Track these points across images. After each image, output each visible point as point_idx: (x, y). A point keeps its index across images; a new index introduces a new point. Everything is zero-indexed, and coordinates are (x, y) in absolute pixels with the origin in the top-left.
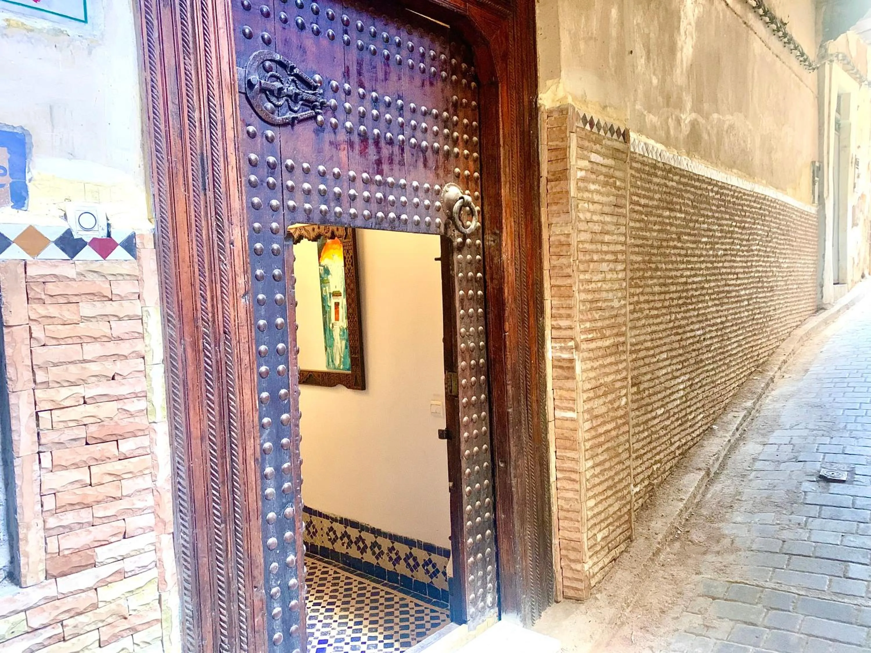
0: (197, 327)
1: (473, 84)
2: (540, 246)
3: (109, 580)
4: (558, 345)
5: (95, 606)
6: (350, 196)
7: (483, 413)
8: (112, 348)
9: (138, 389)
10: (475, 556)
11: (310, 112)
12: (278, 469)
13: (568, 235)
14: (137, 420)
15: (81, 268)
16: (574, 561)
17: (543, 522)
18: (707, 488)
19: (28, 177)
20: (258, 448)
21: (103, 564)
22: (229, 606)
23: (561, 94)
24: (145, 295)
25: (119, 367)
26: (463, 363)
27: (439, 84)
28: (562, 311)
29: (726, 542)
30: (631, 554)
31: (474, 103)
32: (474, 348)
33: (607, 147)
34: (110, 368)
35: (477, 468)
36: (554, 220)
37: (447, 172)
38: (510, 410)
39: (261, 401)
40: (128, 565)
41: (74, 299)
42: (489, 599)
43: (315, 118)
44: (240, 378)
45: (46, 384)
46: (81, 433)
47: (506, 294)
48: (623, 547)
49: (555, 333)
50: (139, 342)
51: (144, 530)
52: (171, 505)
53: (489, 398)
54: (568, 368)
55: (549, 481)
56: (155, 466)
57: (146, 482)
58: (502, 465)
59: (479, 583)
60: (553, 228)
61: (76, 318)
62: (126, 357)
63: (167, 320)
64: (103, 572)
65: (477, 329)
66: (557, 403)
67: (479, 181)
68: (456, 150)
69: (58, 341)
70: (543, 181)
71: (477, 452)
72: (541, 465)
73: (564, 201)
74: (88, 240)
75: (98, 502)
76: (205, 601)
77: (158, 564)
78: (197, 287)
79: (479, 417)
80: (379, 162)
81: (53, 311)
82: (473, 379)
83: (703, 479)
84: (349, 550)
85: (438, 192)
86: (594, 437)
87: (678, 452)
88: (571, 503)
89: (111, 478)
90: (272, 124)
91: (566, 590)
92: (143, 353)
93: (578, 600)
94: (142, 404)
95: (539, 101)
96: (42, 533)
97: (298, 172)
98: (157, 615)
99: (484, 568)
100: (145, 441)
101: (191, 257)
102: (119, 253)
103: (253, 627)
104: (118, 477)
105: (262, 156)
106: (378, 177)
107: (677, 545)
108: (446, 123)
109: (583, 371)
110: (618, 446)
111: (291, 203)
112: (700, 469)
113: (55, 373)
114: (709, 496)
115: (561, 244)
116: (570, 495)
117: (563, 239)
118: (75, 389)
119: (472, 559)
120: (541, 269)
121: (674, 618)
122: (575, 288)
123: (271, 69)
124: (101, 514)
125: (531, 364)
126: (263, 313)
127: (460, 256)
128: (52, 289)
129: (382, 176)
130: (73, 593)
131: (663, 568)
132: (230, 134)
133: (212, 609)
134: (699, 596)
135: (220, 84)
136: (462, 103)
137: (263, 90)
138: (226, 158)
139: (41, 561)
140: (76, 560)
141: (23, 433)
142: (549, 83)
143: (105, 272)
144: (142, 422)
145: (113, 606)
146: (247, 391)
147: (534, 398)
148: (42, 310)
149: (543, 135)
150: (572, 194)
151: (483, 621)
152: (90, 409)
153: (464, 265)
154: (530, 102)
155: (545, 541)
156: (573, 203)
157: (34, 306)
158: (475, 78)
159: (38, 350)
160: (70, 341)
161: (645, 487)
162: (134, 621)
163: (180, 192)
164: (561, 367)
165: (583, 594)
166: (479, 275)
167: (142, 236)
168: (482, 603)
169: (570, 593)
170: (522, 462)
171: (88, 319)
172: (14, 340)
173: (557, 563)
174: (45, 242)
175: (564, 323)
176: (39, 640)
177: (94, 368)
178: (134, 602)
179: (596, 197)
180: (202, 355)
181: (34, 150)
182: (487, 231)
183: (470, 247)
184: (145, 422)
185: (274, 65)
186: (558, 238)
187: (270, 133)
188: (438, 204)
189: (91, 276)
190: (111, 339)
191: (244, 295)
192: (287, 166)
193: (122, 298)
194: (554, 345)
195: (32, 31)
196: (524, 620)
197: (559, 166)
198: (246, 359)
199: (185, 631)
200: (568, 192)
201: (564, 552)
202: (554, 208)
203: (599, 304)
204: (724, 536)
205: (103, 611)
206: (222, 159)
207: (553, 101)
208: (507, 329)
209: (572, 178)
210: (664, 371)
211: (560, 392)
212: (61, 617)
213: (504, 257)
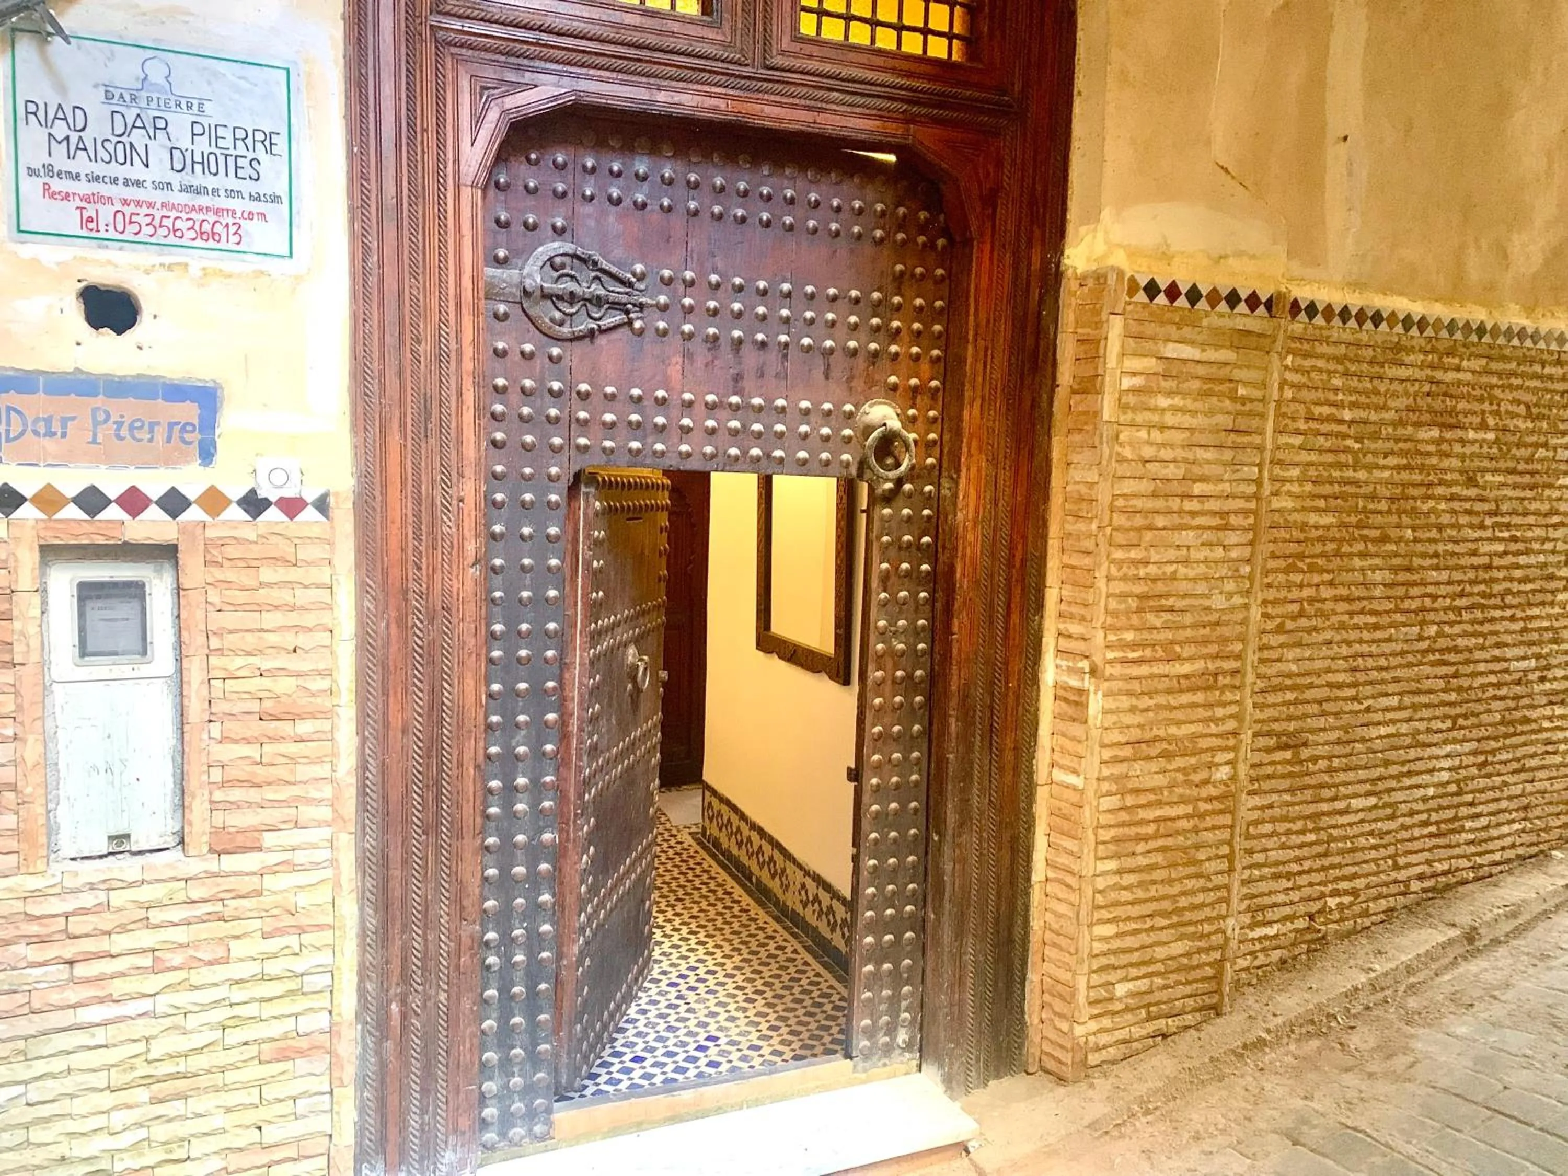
0: (406, 600)
1: (941, 242)
2: (1046, 498)
3: (276, 868)
4: (1064, 663)
5: (259, 893)
6: (682, 428)
7: (915, 754)
8: (294, 618)
9: (321, 666)
10: (879, 964)
11: (619, 318)
12: (536, 782)
13: (1091, 485)
14: (319, 700)
15: (262, 530)
16: (1061, 1016)
17: (1010, 941)
18: (1454, 963)
19: (217, 432)
20: (481, 752)
21: (270, 850)
22: (425, 933)
23: (1100, 248)
24: (336, 562)
25: (302, 640)
26: (879, 674)
27: (868, 249)
28: (1074, 609)
29: (1401, 1061)
30: (1202, 1035)
31: (940, 272)
32: (903, 653)
33: (1216, 331)
34: (290, 640)
35: (893, 834)
36: (1075, 458)
37: (871, 382)
38: (951, 756)
39: (491, 696)
40: (300, 857)
41: (255, 563)
42: (902, 1036)
43: (630, 323)
44: (462, 663)
45: (220, 651)
46: (255, 706)
47: (958, 575)
48: (1189, 1019)
49: (1064, 644)
50: (329, 613)
51: (320, 824)
52: (354, 801)
53: (928, 732)
54: (1077, 703)
55: (1028, 879)
56: (335, 754)
57: (322, 771)
58: (936, 838)
59: (883, 1007)
60: (1072, 471)
61: (255, 584)
62: (310, 630)
63: (362, 589)
64: (272, 859)
65: (913, 622)
66: (1057, 757)
67: (941, 394)
68: (894, 348)
69: (237, 607)
70: (1061, 394)
71: (896, 812)
72: (1014, 851)
73: (1089, 427)
74: (273, 499)
75: (269, 784)
76: (393, 920)
77: (334, 863)
78: (410, 552)
79: (906, 758)
80: (738, 378)
81: (230, 575)
82: (898, 699)
83: (1451, 942)
84: (819, 924)
85: (850, 415)
86: (1123, 824)
87: (1415, 886)
88: (1062, 922)
89: (284, 760)
90: (559, 339)
91: (1044, 1058)
92: (330, 626)
93: (1061, 1080)
94: (324, 684)
95: (1066, 261)
96: (207, 805)
97: (596, 399)
98: (329, 920)
99: (896, 989)
100: (326, 725)
101: (404, 517)
102: (310, 514)
103: (458, 967)
104: (293, 760)
105: (541, 381)
106: (735, 399)
107: (1315, 1043)
108: (877, 308)
109: (1106, 712)
110: (1197, 847)
111: (583, 441)
112: (1454, 925)
113: (231, 640)
114: (1447, 977)
115: (1082, 499)
116: (1062, 908)
117: (1084, 490)
118: (251, 660)
119: (870, 967)
120: (1044, 538)
121: (1204, 1152)
122: (1101, 574)
123: (563, 266)
124: (271, 796)
125: (1007, 688)
126: (528, 582)
127: (887, 511)
128: (231, 552)
129: (742, 396)
130: (236, 874)
131: (1258, 1074)
132: (468, 365)
133: (403, 932)
134: (1275, 1131)
135: (458, 306)
136: (913, 275)
137: (546, 296)
138: (460, 394)
139: (204, 833)
140: (240, 840)
141: (193, 699)
142: (1083, 230)
143: (290, 535)
144: (325, 702)
145: (278, 898)
146: (470, 683)
147: (1009, 743)
148: (218, 574)
149: (1068, 317)
150: (1106, 417)
151: (885, 1065)
152: (266, 682)
153: (894, 524)
154: (1045, 264)
155: (1010, 970)
156: (1107, 431)
157: (212, 569)
158: (945, 232)
159: (213, 615)
160: (247, 608)
161: (1296, 931)
162: (304, 921)
163: (395, 439)
164: (1066, 700)
165: (1068, 1072)
166: (926, 539)
167: (337, 494)
168: (887, 1039)
169: (1050, 1065)
170: (971, 839)
171: (270, 585)
172: (189, 604)
173: (1033, 1014)
174: (228, 502)
175: (1075, 628)
176: (198, 913)
177: (272, 638)
178: (303, 900)
179: (1169, 419)
180: (410, 633)
181: (225, 404)
182: (945, 474)
183: (910, 495)
184: (328, 704)
185: (567, 260)
186: (1077, 487)
187: (556, 351)
188: (847, 432)
189: (274, 539)
190: (293, 608)
191: (474, 564)
192: (579, 393)
193: (309, 564)
194: (1059, 662)
195: (230, 276)
196: (948, 1081)
197: (1086, 371)
198: (471, 642)
199: (363, 946)
200: (1097, 414)
201: (1047, 997)
202: (1077, 438)
203: (1170, 602)
204: (1406, 1050)
205: (267, 900)
206: (453, 399)
207: (1088, 260)
208: (955, 629)
209: (1107, 389)
210: (1383, 730)
211: (1062, 740)
212: (222, 896)
213: (960, 516)
